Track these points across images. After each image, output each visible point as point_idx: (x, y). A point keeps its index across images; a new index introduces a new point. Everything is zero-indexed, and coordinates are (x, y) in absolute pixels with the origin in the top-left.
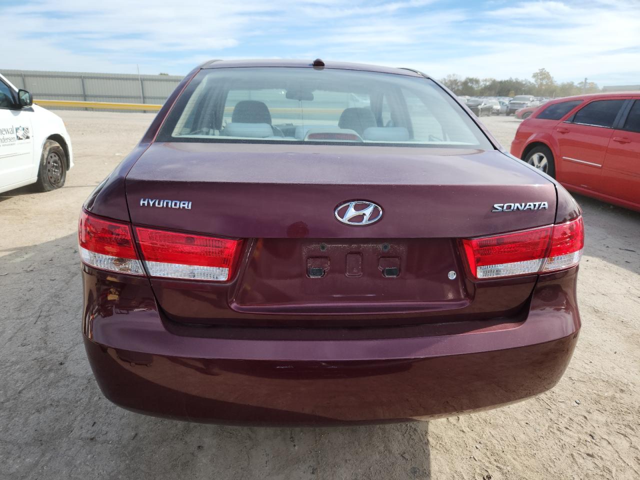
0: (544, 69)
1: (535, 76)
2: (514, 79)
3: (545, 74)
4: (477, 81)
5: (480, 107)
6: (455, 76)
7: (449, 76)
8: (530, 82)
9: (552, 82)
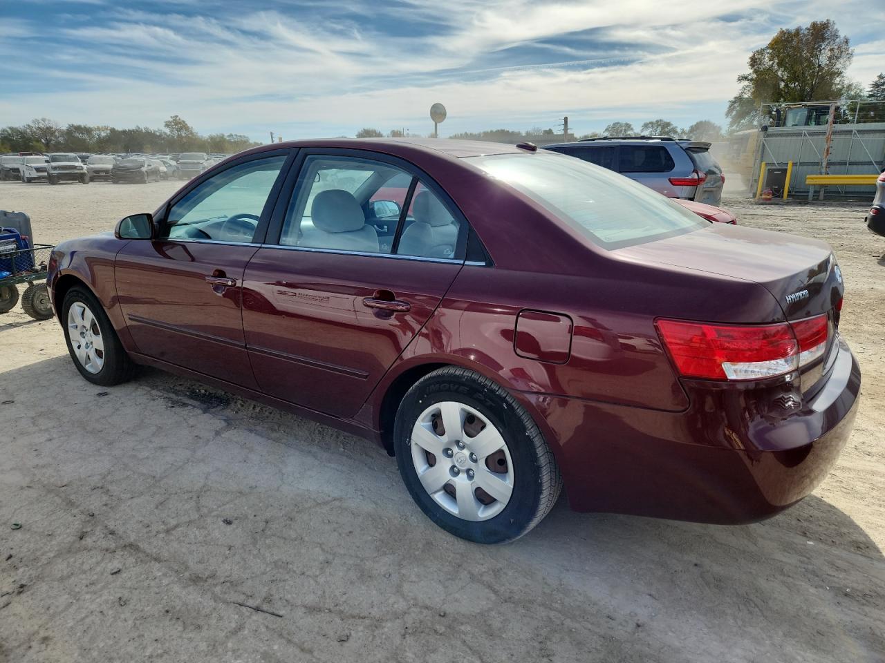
0: (177, 116)
1: (167, 125)
2: (142, 127)
3: (180, 123)
4: (88, 131)
5: (144, 169)
6: (47, 122)
7: (36, 121)
8: (165, 133)
9: (192, 133)
